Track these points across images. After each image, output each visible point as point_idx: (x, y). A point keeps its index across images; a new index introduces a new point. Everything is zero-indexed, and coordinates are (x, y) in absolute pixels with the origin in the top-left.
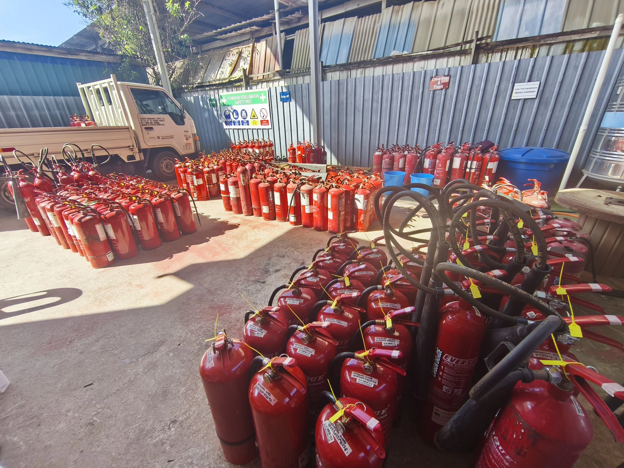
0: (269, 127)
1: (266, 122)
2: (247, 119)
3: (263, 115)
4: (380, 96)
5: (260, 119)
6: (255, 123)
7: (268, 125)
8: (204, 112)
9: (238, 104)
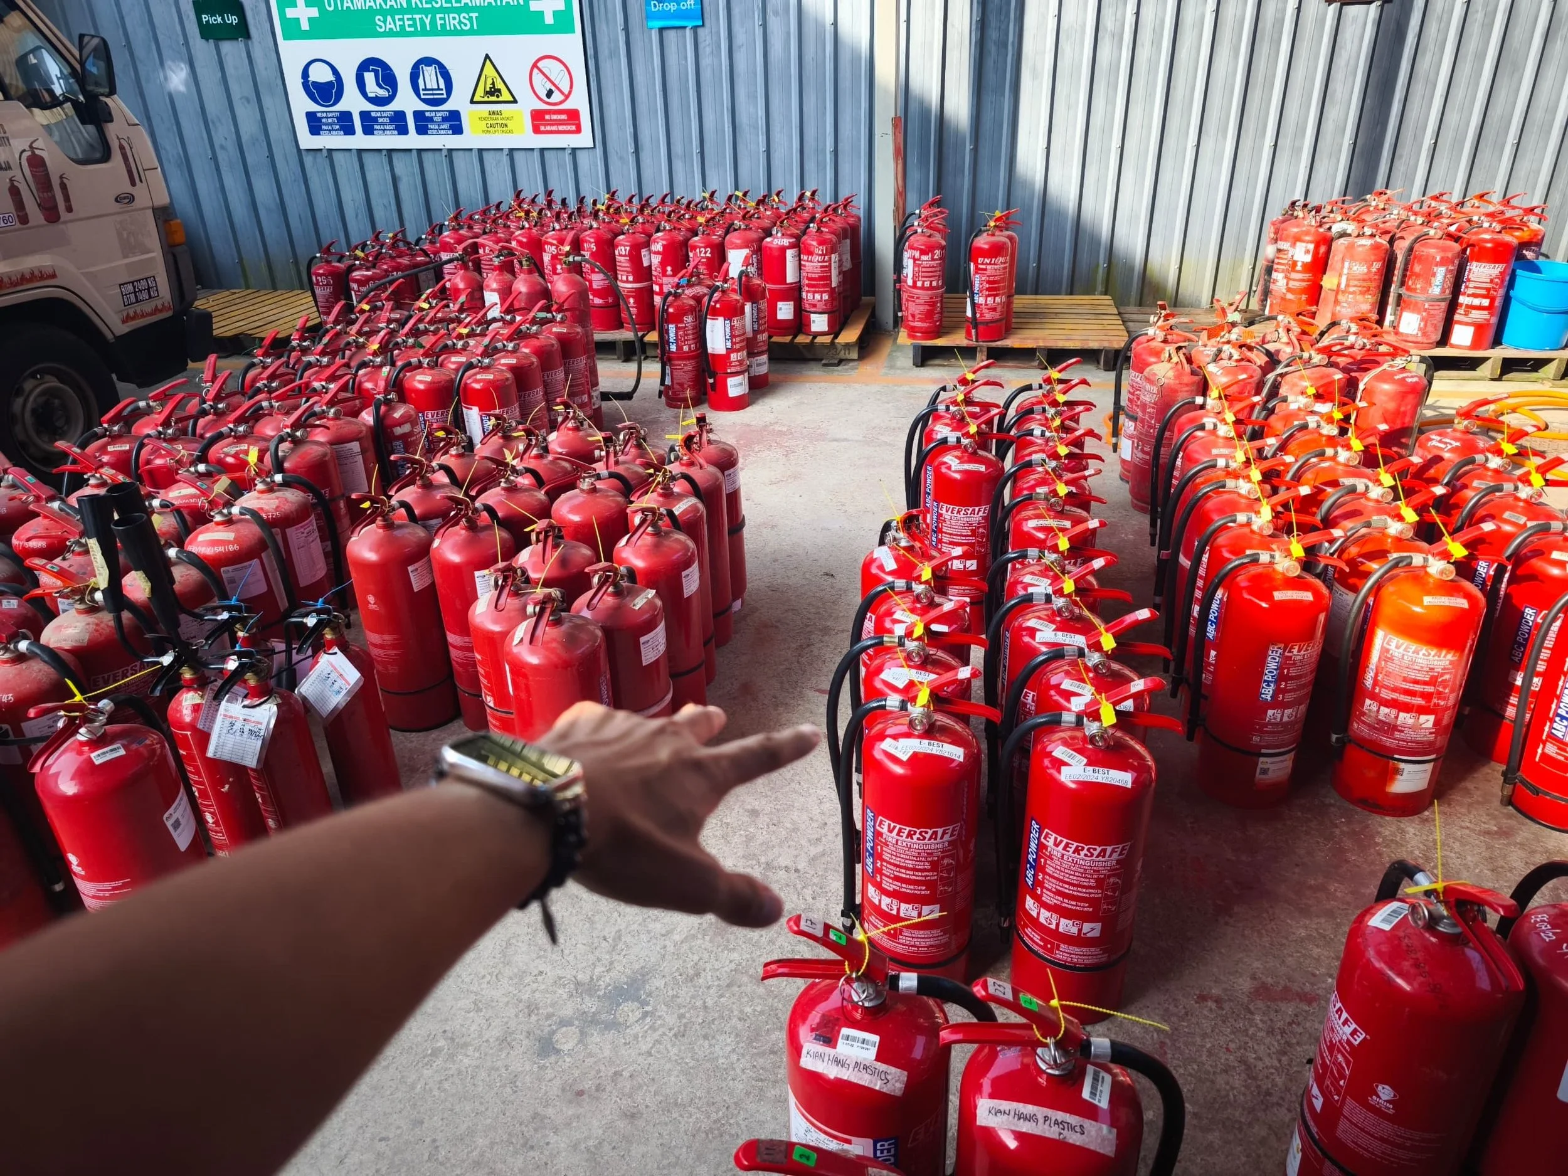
0: (584, 139)
1: (564, 117)
2: (448, 106)
3: (549, 86)
4: (1130, 19)
5: (529, 103)
6: (496, 124)
7: (578, 130)
8: (162, 64)
9: (390, 34)
